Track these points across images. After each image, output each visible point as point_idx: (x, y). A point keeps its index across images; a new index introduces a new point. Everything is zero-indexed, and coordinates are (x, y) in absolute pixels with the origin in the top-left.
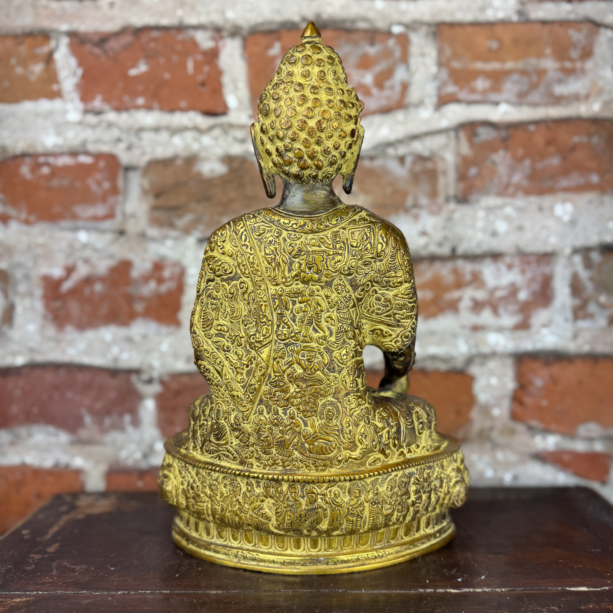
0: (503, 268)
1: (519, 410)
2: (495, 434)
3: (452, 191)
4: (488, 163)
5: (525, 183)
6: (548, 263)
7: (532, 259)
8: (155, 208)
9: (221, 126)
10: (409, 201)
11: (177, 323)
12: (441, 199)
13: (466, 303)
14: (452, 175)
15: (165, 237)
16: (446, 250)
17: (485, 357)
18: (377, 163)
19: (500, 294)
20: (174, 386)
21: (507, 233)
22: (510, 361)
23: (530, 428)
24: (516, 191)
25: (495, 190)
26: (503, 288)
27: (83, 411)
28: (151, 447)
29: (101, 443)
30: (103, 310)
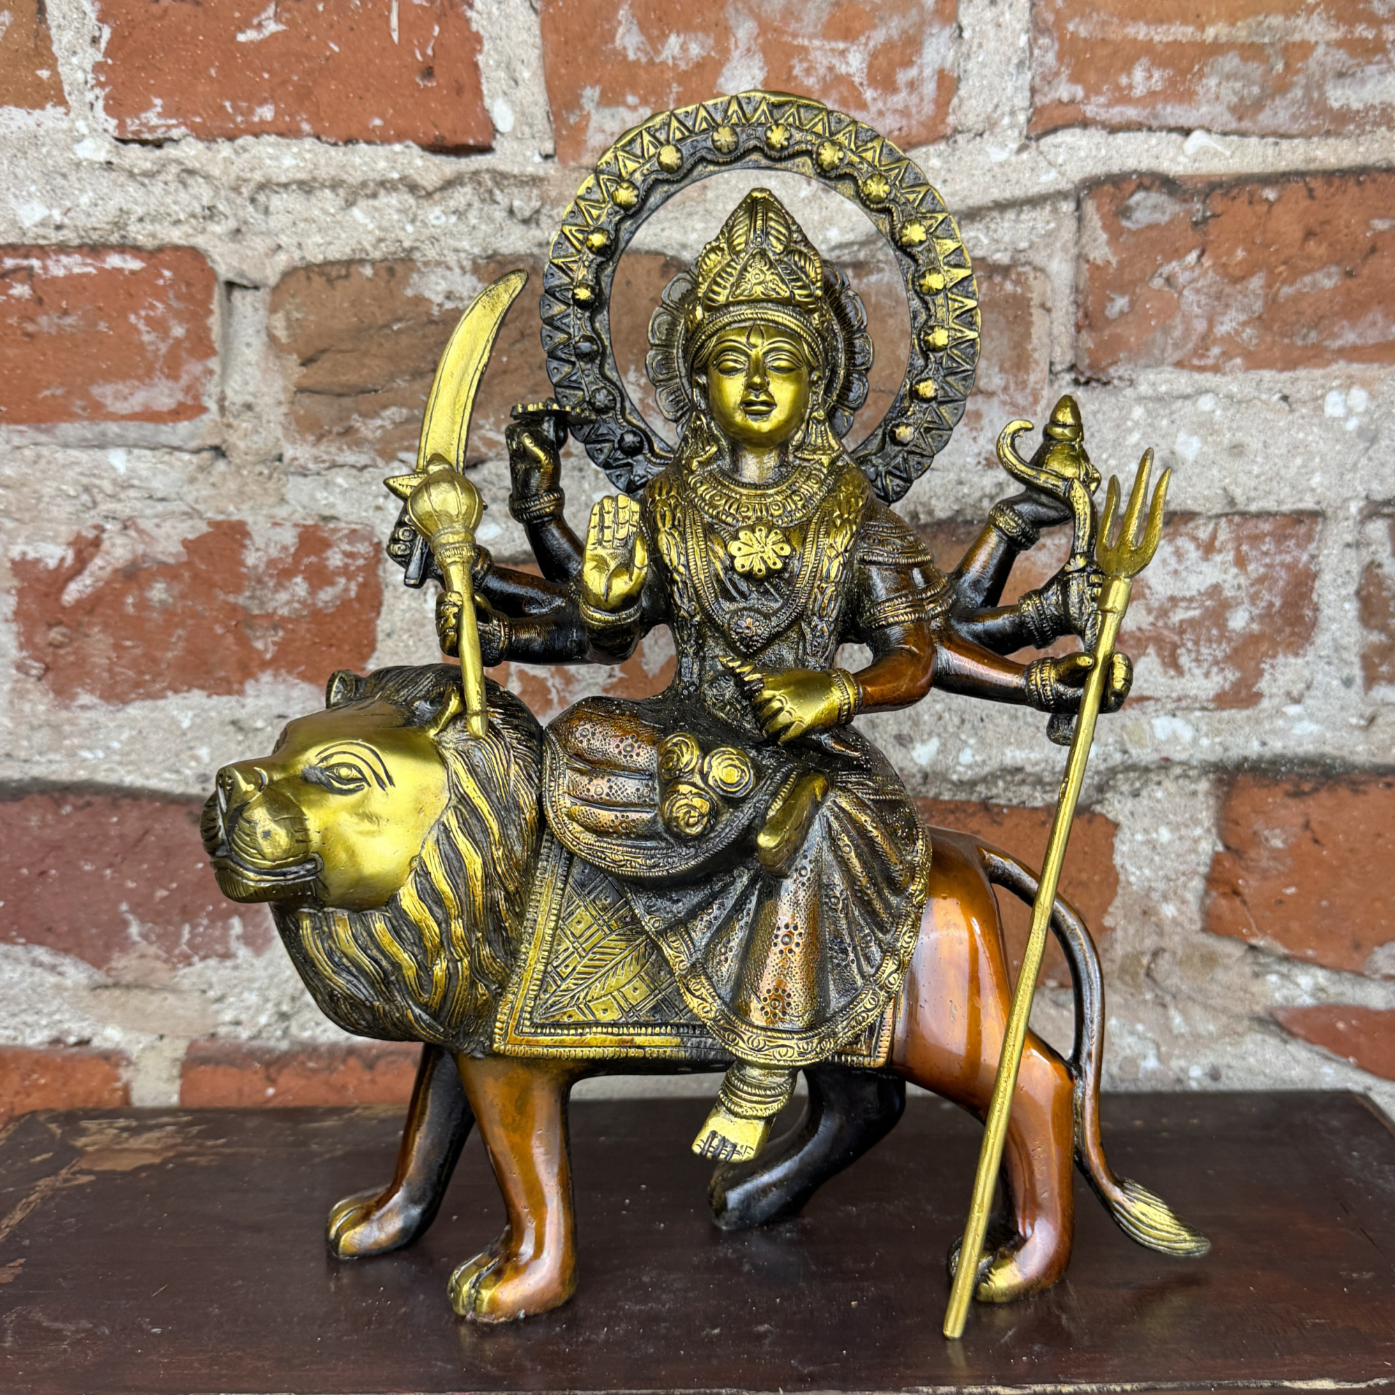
0: (1193, 553)
1: (1227, 906)
2: (1165, 966)
3: (1063, 356)
4: (1158, 283)
5: (1249, 334)
6: (1307, 538)
7: (1267, 525)
8: (303, 390)
9: (474, 177)
12: (1036, 376)
14: (1064, 314)
15: (334, 465)
17: (1142, 771)
19: (1178, 616)
21: (1202, 463)
22: (1204, 786)
23: (1253, 948)
24: (1227, 356)
25: (1173, 355)
26: (1189, 603)
27: (124, 908)
28: (298, 999)
29: (169, 990)
30: (173, 651)
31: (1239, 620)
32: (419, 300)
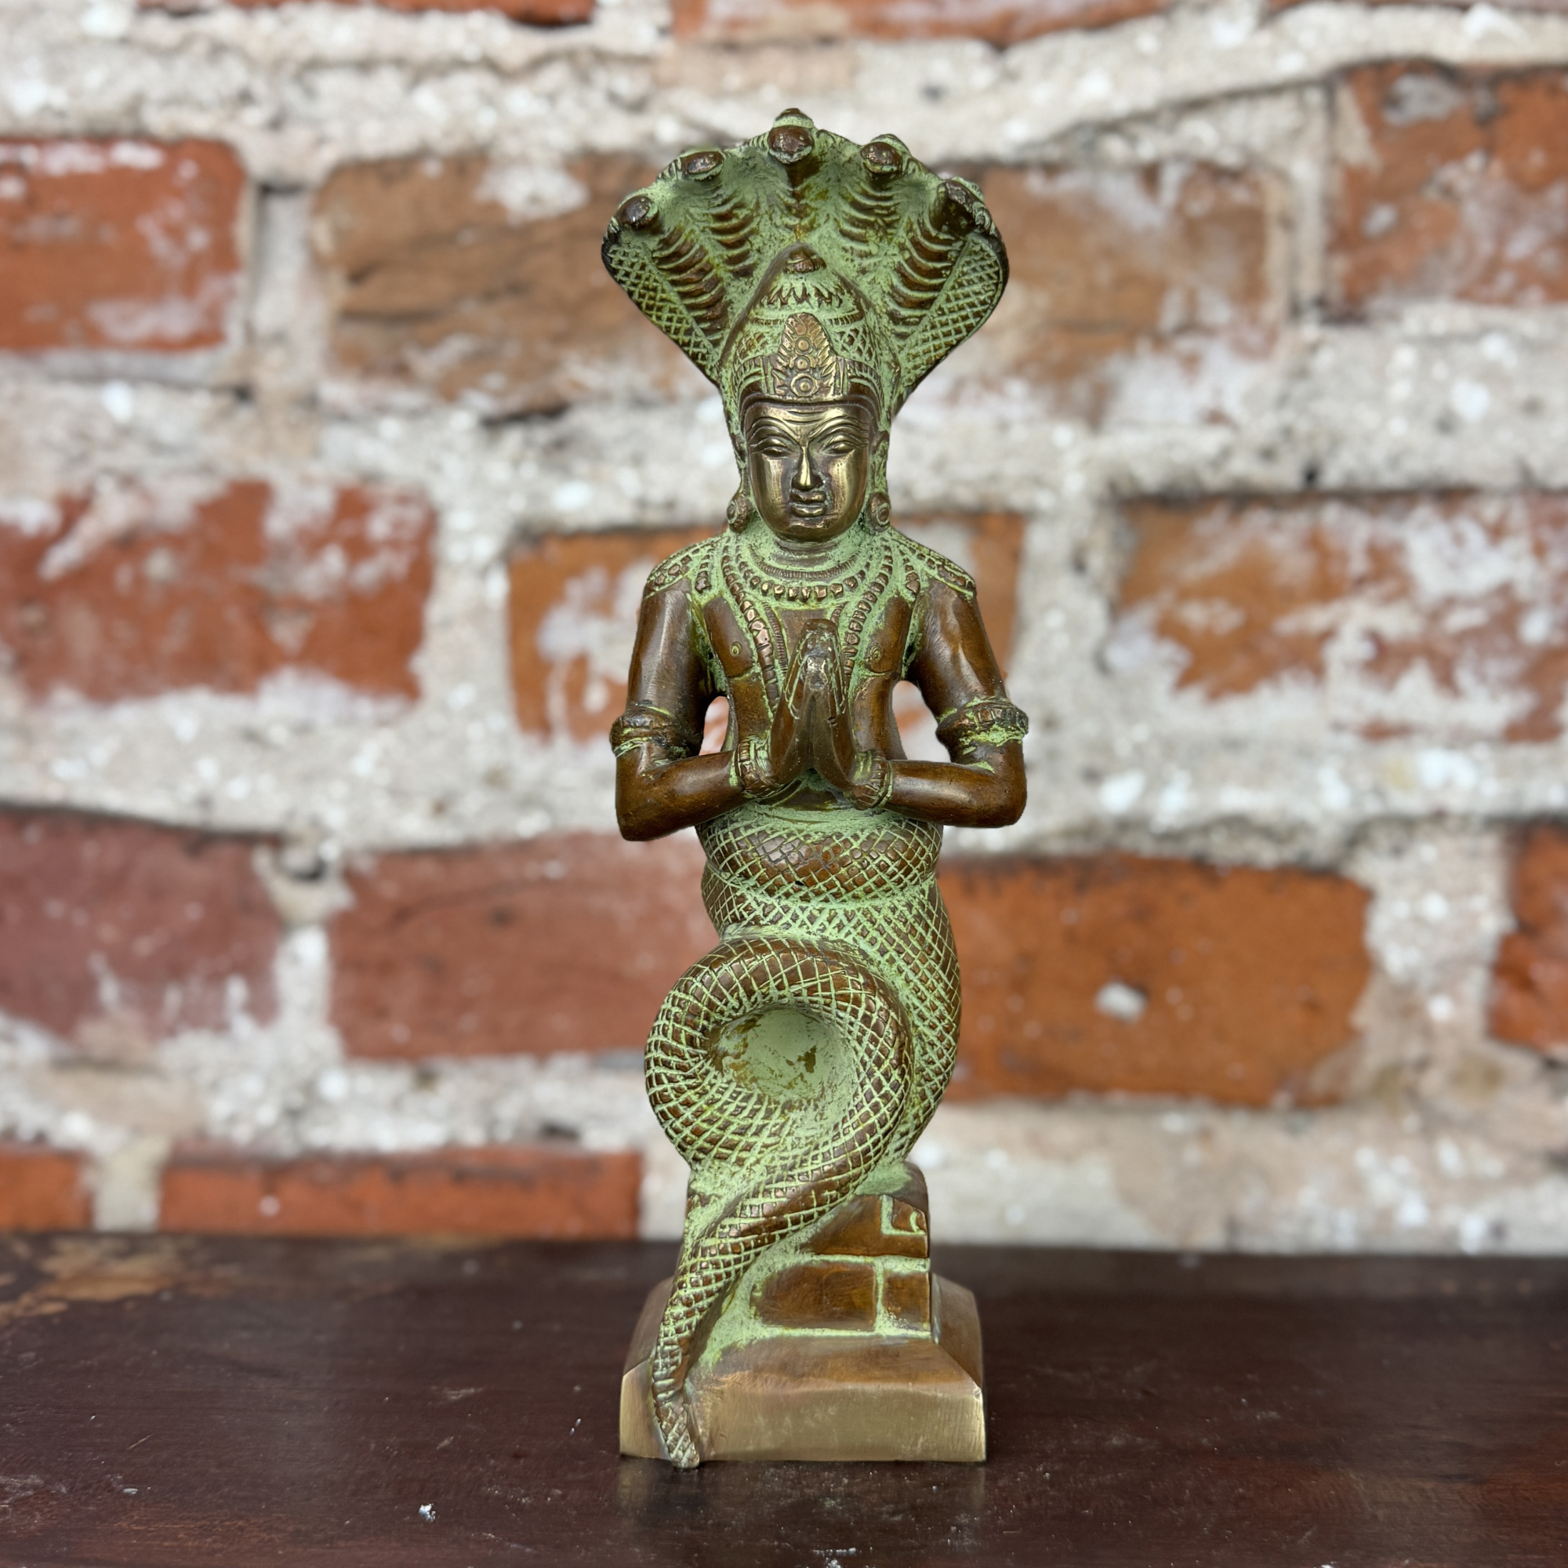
0: (1475, 536)
1: (1516, 1002)
2: (1432, 1082)
3: (1309, 285)
4: (1432, 194)
5: (1549, 260)
8: (349, 315)
9: (570, 56)
10: (1171, 314)
11: (409, 689)
12: (1273, 309)
13: (1349, 648)
14: (1312, 232)
15: (382, 410)
16: (1286, 474)
17: (1407, 826)
18: (1068, 184)
19: (1459, 620)
20: (390, 890)
21: (1490, 423)
22: (1490, 843)
23: (1551, 1065)
24: (1521, 286)
25: (1451, 283)
26: (1470, 603)
27: (97, 963)
28: (310, 1089)
29: (149, 1070)
30: (174, 641)
31: (1536, 628)
32: (494, 207)
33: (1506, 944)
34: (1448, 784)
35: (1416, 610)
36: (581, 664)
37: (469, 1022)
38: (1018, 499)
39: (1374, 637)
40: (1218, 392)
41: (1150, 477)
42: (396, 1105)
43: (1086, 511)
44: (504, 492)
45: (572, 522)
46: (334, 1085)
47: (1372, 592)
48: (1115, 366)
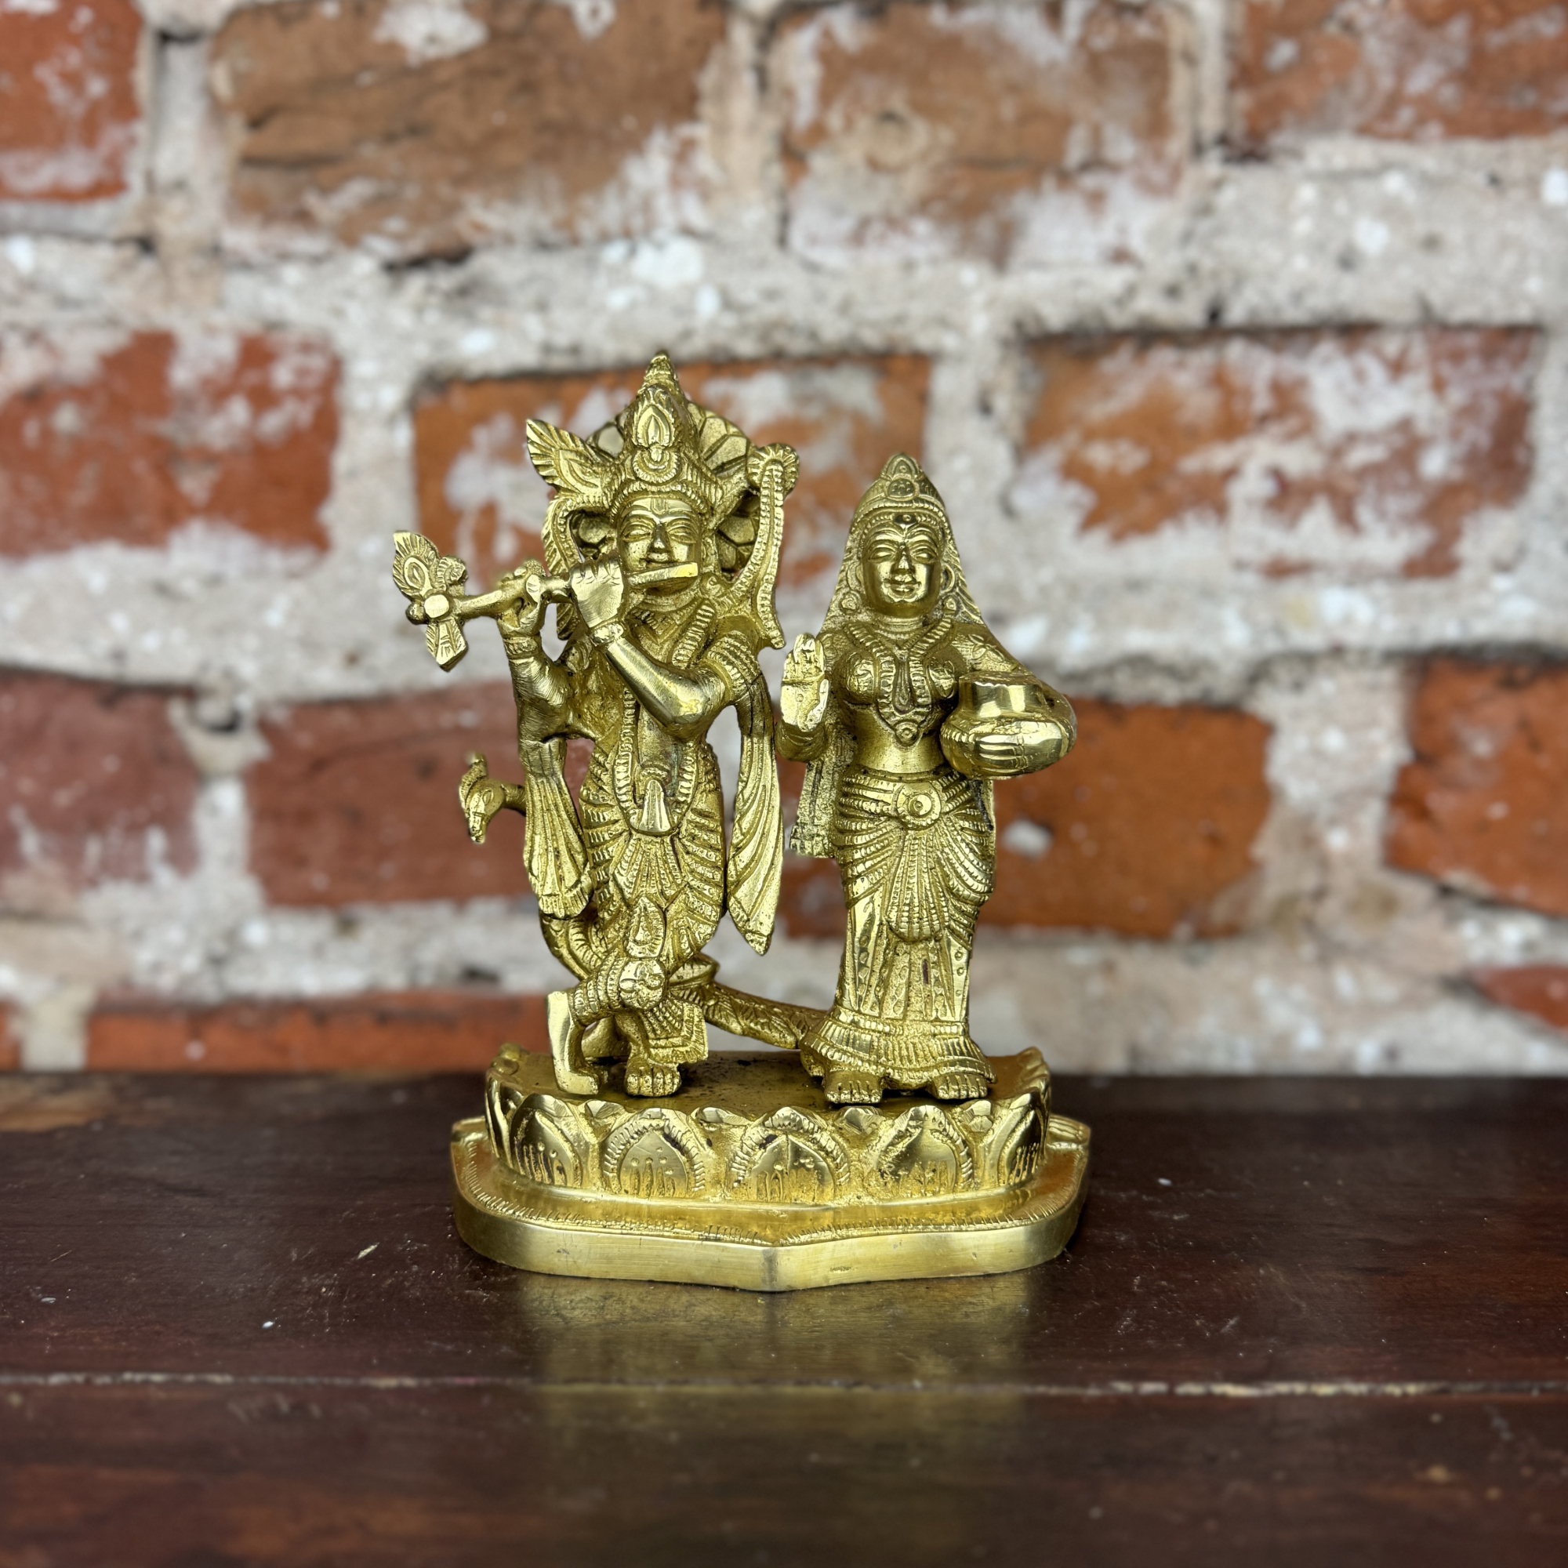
0: (1376, 372)
1: (1413, 832)
2: (1329, 911)
3: (1211, 122)
4: (1332, 29)
5: (1449, 94)
6: (1521, 358)
7: (1470, 341)
8: (250, 161)
10: (1076, 151)
11: (319, 541)
12: (1177, 145)
13: (1252, 486)
14: (1213, 67)
15: (285, 257)
16: (1190, 312)
17: (1308, 660)
18: (971, 18)
19: (1360, 456)
20: (305, 741)
21: (1390, 259)
22: (1389, 676)
23: (1446, 892)
24: (1421, 120)
25: (1352, 118)
26: (1371, 438)
27: (17, 815)
28: (232, 936)
29: (71, 920)
30: (82, 495)
31: (1435, 464)
32: (393, 47)
33: (1403, 774)
34: (1348, 620)
35: (1319, 447)
36: (489, 512)
37: (388, 870)
38: (924, 341)
39: (1277, 474)
40: (1122, 230)
41: (1056, 317)
42: (318, 951)
43: (993, 353)
44: (407, 338)
45: (476, 369)
46: (257, 933)
47: (1275, 429)
48: (1020, 203)
